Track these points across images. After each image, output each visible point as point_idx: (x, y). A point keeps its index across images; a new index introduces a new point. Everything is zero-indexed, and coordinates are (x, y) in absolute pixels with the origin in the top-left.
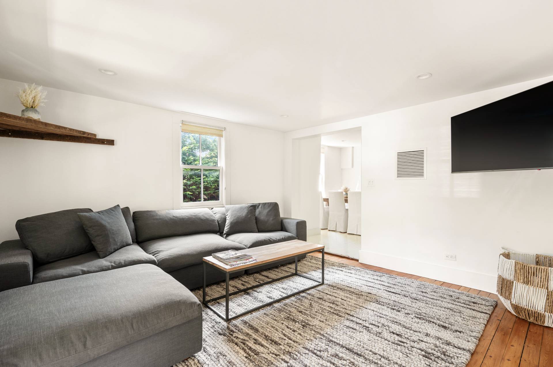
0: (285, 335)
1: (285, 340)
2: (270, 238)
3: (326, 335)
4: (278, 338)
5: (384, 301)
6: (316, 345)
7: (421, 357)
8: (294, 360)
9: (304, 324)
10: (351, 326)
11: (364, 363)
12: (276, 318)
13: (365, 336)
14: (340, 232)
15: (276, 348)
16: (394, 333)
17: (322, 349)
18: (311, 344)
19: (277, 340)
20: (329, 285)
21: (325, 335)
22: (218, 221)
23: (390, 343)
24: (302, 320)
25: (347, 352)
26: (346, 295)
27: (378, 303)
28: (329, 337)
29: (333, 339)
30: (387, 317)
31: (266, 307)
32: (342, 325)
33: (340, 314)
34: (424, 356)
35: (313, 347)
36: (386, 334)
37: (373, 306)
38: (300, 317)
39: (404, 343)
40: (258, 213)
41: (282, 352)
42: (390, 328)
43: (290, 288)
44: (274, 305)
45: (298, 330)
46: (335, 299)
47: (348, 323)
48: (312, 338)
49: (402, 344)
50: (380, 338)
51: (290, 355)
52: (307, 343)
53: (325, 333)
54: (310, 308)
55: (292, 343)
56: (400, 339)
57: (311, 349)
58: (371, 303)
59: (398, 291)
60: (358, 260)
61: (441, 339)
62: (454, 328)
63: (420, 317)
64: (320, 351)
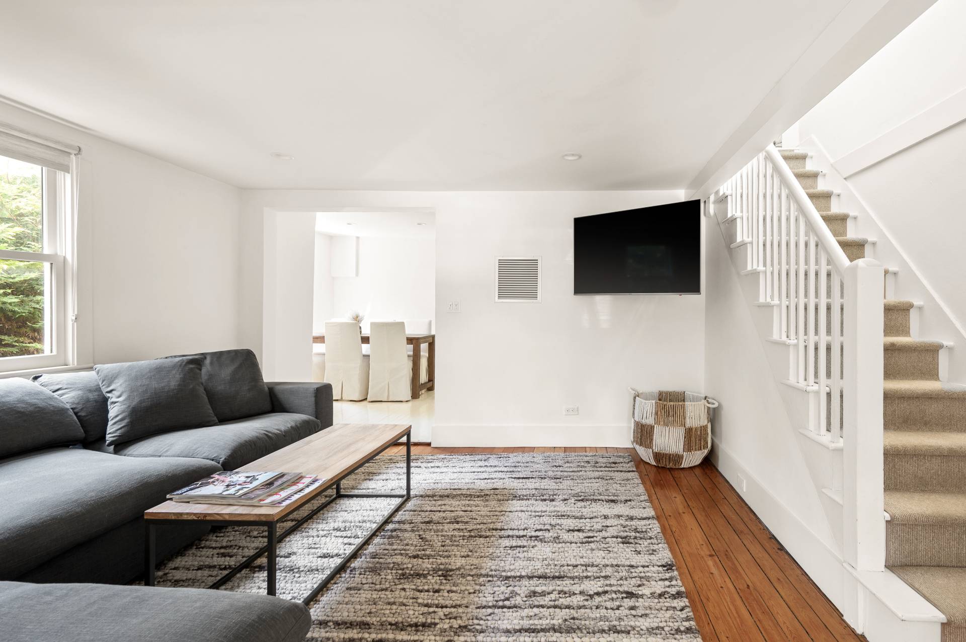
0: (427, 605)
1: (434, 612)
2: (267, 431)
3: (493, 573)
4: (421, 616)
5: (525, 494)
6: (493, 594)
7: (621, 545)
8: (482, 634)
9: (442, 573)
10: (514, 544)
11: (575, 584)
12: (381, 586)
13: (543, 551)
14: (351, 401)
15: (435, 633)
16: (573, 531)
17: (507, 596)
18: (484, 596)
19: (422, 619)
20: (422, 496)
21: (490, 573)
22: (76, 410)
23: (579, 545)
24: (432, 567)
25: (541, 581)
26: (463, 502)
27: (518, 498)
28: (500, 574)
29: (509, 574)
30: (547, 513)
31: (338, 576)
32: (501, 549)
33: (483, 533)
34: (623, 543)
35: (490, 598)
36: (566, 536)
37: (516, 505)
38: (424, 566)
39: (593, 537)
40: (206, 378)
41: (452, 634)
42: (562, 526)
43: (352, 524)
44: (352, 565)
45: (442, 587)
46: (453, 515)
47: (507, 542)
48: (477, 587)
49: (592, 539)
50: (563, 544)
51: (469, 631)
52: (477, 599)
53: (488, 570)
54: (427, 543)
55: (453, 610)
56: (585, 535)
57: (490, 604)
58: (510, 502)
59: (529, 474)
60: (429, 444)
61: (621, 516)
62: (623, 498)
63: (582, 499)
64: (507, 599)
